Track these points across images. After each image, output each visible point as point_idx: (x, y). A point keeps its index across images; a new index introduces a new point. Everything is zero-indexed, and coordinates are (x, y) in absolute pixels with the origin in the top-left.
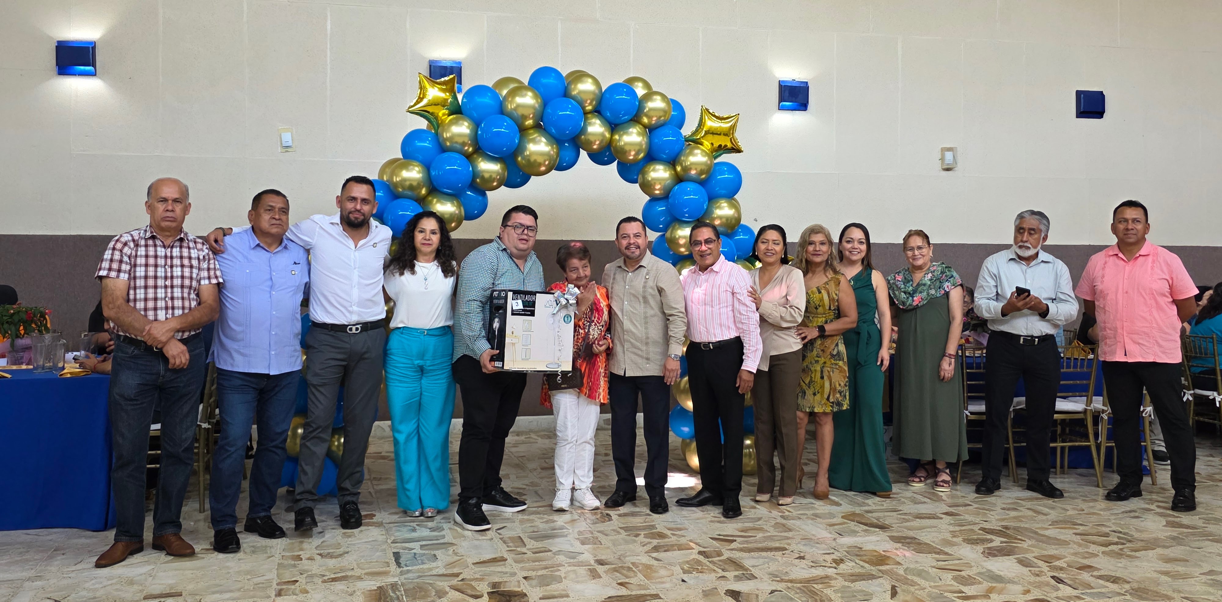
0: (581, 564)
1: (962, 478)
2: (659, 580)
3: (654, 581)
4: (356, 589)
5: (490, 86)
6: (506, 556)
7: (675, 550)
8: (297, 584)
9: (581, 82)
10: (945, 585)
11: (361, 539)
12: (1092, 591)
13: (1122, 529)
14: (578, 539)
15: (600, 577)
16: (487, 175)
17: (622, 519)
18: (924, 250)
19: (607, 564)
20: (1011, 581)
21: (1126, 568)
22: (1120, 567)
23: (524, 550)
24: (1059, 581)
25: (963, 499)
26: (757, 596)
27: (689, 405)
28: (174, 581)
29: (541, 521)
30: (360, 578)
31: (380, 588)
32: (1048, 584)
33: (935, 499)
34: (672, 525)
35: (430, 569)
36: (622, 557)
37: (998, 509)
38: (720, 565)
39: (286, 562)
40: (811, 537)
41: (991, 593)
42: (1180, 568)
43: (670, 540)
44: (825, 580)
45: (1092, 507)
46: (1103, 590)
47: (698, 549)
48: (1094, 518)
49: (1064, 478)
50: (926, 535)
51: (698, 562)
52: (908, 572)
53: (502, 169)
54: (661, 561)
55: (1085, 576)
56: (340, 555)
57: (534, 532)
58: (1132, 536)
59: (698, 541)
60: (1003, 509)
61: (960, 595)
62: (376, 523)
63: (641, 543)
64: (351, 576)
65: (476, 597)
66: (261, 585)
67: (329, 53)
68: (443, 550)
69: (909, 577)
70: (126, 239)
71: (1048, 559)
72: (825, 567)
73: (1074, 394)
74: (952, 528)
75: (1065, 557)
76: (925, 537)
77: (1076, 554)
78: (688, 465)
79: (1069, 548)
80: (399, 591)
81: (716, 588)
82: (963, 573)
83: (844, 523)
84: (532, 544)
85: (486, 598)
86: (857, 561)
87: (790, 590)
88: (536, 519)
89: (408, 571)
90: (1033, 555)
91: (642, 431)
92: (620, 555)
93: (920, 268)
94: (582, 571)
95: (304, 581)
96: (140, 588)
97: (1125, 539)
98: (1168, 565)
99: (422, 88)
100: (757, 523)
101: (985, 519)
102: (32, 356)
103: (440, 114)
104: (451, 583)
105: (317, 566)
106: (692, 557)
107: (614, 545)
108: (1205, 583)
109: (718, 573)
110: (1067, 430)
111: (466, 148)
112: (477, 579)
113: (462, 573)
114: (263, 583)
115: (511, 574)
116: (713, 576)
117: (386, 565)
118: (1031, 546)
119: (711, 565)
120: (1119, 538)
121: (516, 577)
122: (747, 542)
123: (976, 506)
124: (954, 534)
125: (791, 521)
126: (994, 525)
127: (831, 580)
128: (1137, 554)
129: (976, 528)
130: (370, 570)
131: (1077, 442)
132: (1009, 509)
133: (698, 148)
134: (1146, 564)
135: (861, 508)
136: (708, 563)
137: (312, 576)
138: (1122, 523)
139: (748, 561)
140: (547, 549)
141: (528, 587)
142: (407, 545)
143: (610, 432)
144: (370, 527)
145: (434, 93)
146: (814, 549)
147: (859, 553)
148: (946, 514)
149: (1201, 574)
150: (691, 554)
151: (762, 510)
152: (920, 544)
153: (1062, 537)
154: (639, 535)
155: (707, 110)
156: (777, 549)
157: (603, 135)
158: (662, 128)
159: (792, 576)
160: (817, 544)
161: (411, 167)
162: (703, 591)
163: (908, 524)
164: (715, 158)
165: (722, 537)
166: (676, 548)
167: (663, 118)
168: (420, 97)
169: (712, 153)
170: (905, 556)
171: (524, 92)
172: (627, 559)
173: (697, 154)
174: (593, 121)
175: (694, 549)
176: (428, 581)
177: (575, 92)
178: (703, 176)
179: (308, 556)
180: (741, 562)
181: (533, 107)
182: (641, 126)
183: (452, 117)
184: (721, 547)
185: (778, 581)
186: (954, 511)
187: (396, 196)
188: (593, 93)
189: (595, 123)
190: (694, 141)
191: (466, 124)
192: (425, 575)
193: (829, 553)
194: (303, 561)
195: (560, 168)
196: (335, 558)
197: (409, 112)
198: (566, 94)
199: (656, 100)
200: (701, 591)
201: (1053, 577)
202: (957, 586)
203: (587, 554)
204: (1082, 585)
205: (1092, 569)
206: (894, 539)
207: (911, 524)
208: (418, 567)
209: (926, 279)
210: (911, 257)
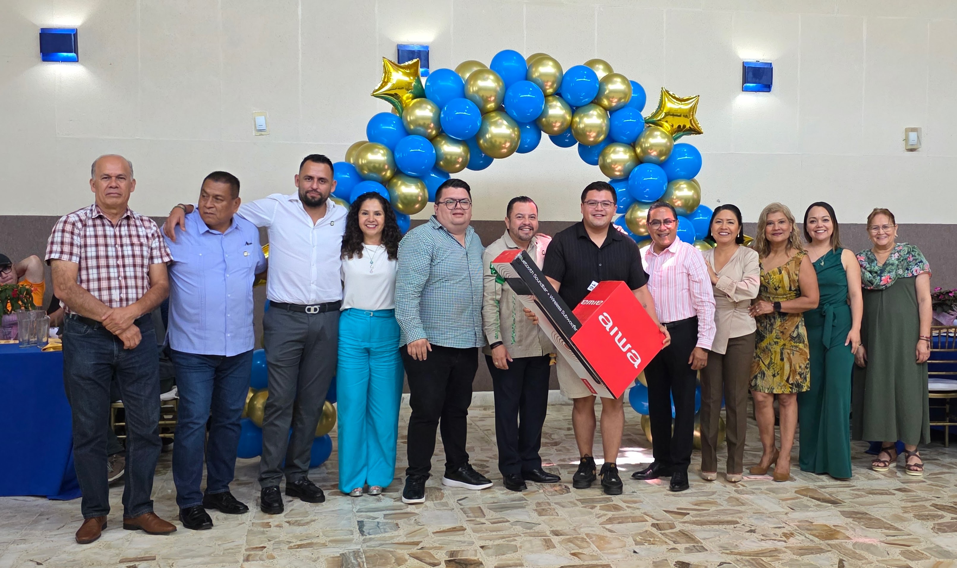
0: (537, 534)
2: (612, 551)
3: (606, 552)
4: (320, 555)
5: (453, 70)
6: (465, 525)
7: (629, 522)
8: (265, 550)
9: (542, 65)
10: (892, 559)
11: (328, 508)
15: (555, 547)
16: (448, 157)
18: (889, 229)
19: (561, 535)
23: (483, 520)
28: (149, 546)
30: (324, 545)
31: (343, 555)
35: (392, 538)
36: (578, 530)
37: (952, 485)
38: (672, 538)
39: (255, 529)
40: (762, 510)
43: (625, 512)
44: (773, 553)
47: (651, 521)
50: (878, 511)
51: (652, 535)
52: (856, 546)
53: (465, 151)
54: (615, 532)
56: (307, 523)
57: (494, 502)
59: (652, 513)
63: (596, 515)
64: (316, 543)
65: (434, 565)
66: (230, 551)
67: (300, 40)
68: (406, 519)
70: (73, 219)
74: (903, 504)
76: (875, 512)
78: (642, 438)
81: (666, 560)
82: (911, 548)
83: (797, 497)
84: (491, 514)
85: (443, 566)
86: (807, 535)
87: (738, 562)
89: (371, 539)
92: (576, 526)
93: (884, 247)
94: (538, 542)
95: (271, 548)
96: (117, 552)
99: (386, 72)
100: (711, 496)
101: (937, 496)
102: (19, 332)
103: (404, 98)
104: (410, 552)
105: (286, 532)
106: (645, 529)
107: (570, 516)
109: (669, 544)
111: (430, 131)
112: (436, 547)
113: (421, 542)
114: (232, 549)
115: (469, 543)
116: (665, 547)
117: (350, 533)
119: (663, 537)
121: (474, 546)
122: (700, 515)
123: (929, 482)
124: (905, 510)
125: (744, 496)
126: (946, 501)
127: (780, 552)
129: (928, 504)
130: (334, 538)
133: (658, 130)
135: (813, 484)
136: (660, 535)
137: (279, 543)
139: (699, 533)
140: (505, 520)
141: (484, 556)
142: (371, 514)
145: (399, 77)
146: (765, 523)
147: (809, 528)
148: (899, 490)
150: (644, 525)
152: (871, 519)
154: (595, 506)
155: (668, 92)
156: (729, 523)
157: (563, 117)
158: (623, 109)
159: (742, 549)
160: (769, 517)
161: (377, 150)
162: (654, 562)
163: (860, 499)
164: (675, 140)
165: (676, 510)
166: (630, 520)
167: (623, 100)
168: (384, 82)
169: (672, 134)
170: (855, 530)
171: (486, 76)
172: (582, 530)
173: (657, 136)
174: (554, 103)
175: (647, 521)
176: (389, 549)
177: (536, 75)
178: (663, 158)
179: (276, 523)
180: (693, 534)
181: (495, 90)
182: (601, 108)
183: (415, 100)
184: (674, 520)
185: (727, 554)
186: (907, 487)
187: (362, 178)
188: (554, 75)
189: (556, 106)
190: (654, 123)
191: (429, 107)
192: (386, 544)
193: (780, 528)
194: (271, 529)
195: (522, 150)
196: (302, 526)
197: (373, 95)
198: (527, 77)
199: (616, 82)
200: (652, 562)
202: (904, 561)
203: (544, 524)
206: (846, 513)
207: (863, 499)
208: (381, 534)
209: (893, 259)
210: (875, 236)
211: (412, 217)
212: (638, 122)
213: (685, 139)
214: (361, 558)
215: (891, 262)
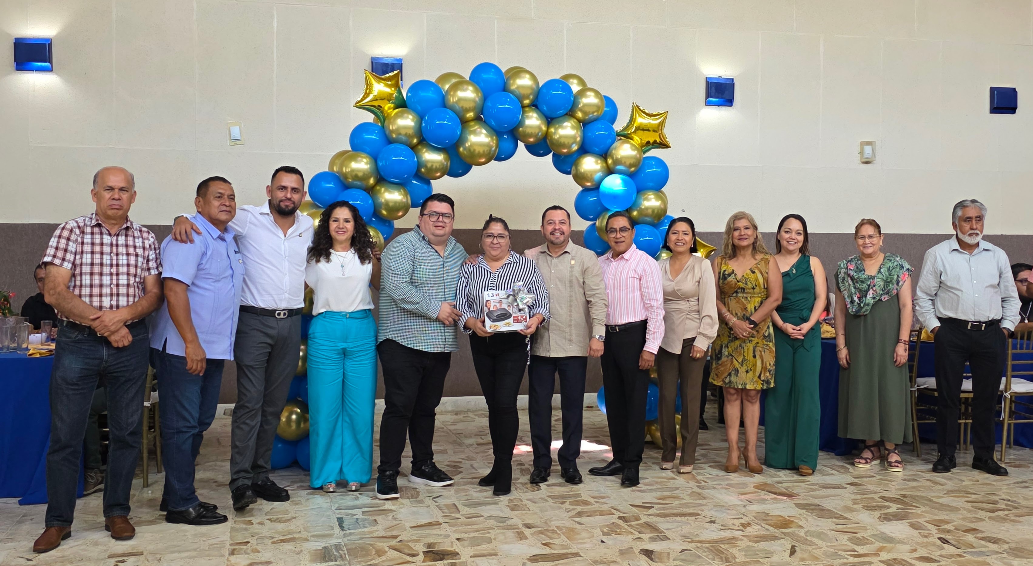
0: (509, 527)
2: (582, 540)
3: (576, 541)
4: (303, 549)
5: (433, 81)
6: (441, 520)
7: (597, 515)
8: (249, 545)
10: (839, 544)
11: (308, 506)
12: (973, 550)
13: (1011, 497)
14: (508, 506)
15: (527, 539)
16: (431, 166)
17: (550, 489)
18: (875, 239)
19: (533, 527)
20: (901, 542)
21: (1009, 531)
22: (1003, 530)
23: (458, 516)
24: (945, 541)
26: (668, 554)
28: (136, 543)
29: (475, 490)
30: (306, 540)
31: (325, 548)
32: (934, 544)
34: (596, 494)
35: (371, 532)
36: (548, 522)
38: (637, 529)
39: (238, 526)
40: (722, 504)
41: (880, 552)
43: (593, 506)
44: (731, 540)
46: (983, 549)
47: (618, 514)
50: (829, 503)
51: (618, 526)
52: (808, 534)
53: (446, 159)
54: (583, 525)
55: (970, 538)
56: (288, 520)
57: (468, 500)
58: (1019, 503)
59: (620, 508)
60: (905, 480)
61: (853, 553)
63: (566, 509)
64: (299, 538)
65: (413, 555)
66: (215, 546)
68: (383, 516)
69: (809, 538)
71: (937, 524)
72: (733, 529)
74: (853, 497)
75: (955, 521)
76: (827, 504)
77: (965, 518)
79: (959, 513)
81: (632, 548)
82: (858, 535)
83: (755, 492)
84: (465, 510)
85: (424, 556)
87: (699, 549)
88: (470, 489)
89: (351, 534)
90: (925, 519)
92: (548, 519)
93: (869, 256)
94: (511, 533)
95: (255, 542)
96: (103, 548)
97: (1012, 505)
99: (368, 84)
100: (674, 491)
101: (885, 489)
104: (390, 544)
105: (268, 529)
106: (612, 521)
107: (541, 511)
109: (635, 535)
112: (414, 540)
113: (400, 535)
114: (217, 544)
115: (445, 536)
116: (630, 537)
117: (330, 528)
118: (924, 511)
119: (629, 529)
120: (1006, 505)
121: (450, 538)
122: (664, 509)
123: (879, 477)
124: (855, 502)
125: (707, 490)
126: (894, 494)
127: (737, 541)
128: (1020, 519)
129: (876, 496)
130: (315, 533)
132: (909, 480)
133: (629, 142)
134: (1027, 527)
135: (773, 479)
136: (626, 527)
137: (262, 538)
139: (663, 525)
140: (479, 515)
141: (459, 546)
142: (350, 511)
144: (315, 496)
145: (379, 88)
146: (725, 514)
147: (765, 518)
148: (851, 484)
150: (611, 518)
151: (681, 481)
152: (822, 510)
153: (954, 504)
154: (565, 502)
156: (691, 515)
157: (539, 128)
158: (595, 122)
159: (702, 538)
160: (729, 509)
161: (360, 158)
162: (620, 550)
163: (814, 492)
164: (644, 153)
165: (641, 504)
166: (598, 513)
167: (595, 114)
168: (366, 93)
169: (642, 148)
170: (807, 520)
171: (465, 87)
172: (553, 523)
173: (627, 147)
174: (531, 114)
175: (614, 514)
176: (369, 542)
177: (513, 88)
178: (633, 169)
179: (258, 521)
180: (657, 525)
181: (474, 101)
182: (575, 120)
183: (397, 110)
184: (639, 513)
185: (689, 542)
186: (858, 482)
187: (346, 187)
188: (531, 88)
189: (532, 117)
190: (625, 136)
191: (411, 117)
192: (366, 538)
193: (738, 518)
194: (253, 526)
195: (499, 159)
196: (283, 522)
197: (356, 107)
198: (505, 88)
199: (590, 96)
200: (618, 550)
201: (939, 539)
202: (851, 546)
203: (517, 519)
204: (965, 545)
205: (976, 532)
206: (800, 506)
207: (817, 493)
208: (360, 530)
212: (610, 134)
213: (654, 153)
214: (342, 550)
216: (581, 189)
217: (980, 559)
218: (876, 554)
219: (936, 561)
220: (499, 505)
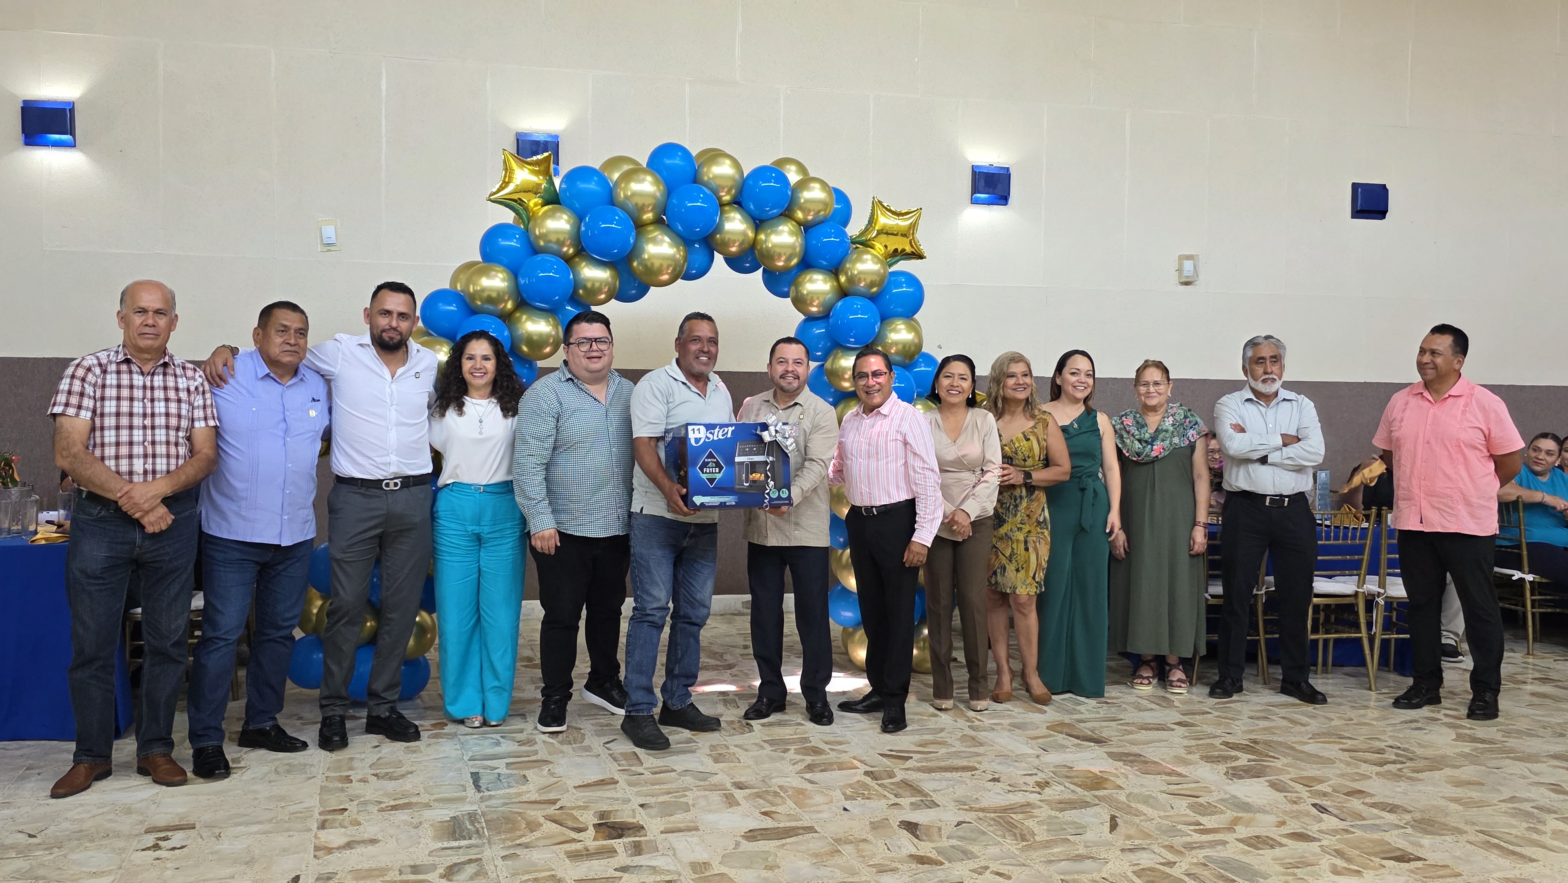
0: (713, 788)
1: (1199, 679)
2: (814, 808)
3: (808, 810)
4: (422, 820)
5: (597, 168)
6: (616, 777)
7: (835, 770)
8: (346, 813)
9: (717, 164)
10: (1177, 815)
11: (429, 755)
12: (1364, 822)
13: (1401, 744)
14: (710, 755)
15: (738, 804)
16: (589, 285)
17: (767, 731)
18: (1161, 387)
19: (747, 788)
20: (1260, 811)
21: (1406, 794)
22: (1398, 793)
23: (640, 769)
24: (1323, 809)
25: (1200, 705)
26: (940, 829)
27: (851, 582)
28: (185, 810)
30: (427, 806)
31: (454, 819)
32: (1308, 814)
33: (1164, 704)
34: (830, 738)
35: (519, 794)
36: (766, 780)
37: (1245, 718)
38: (892, 790)
39: (331, 785)
40: (1008, 753)
41: (1235, 826)
42: (1475, 794)
43: (828, 756)
44: (1025, 808)
45: (1363, 716)
46: (1378, 822)
47: (864, 768)
48: (1364, 730)
49: (1328, 679)
50: (1154, 753)
51: (865, 786)
52: (1131, 799)
53: (612, 277)
54: (816, 784)
55: (1356, 804)
56: (403, 776)
58: (1413, 752)
59: (864, 758)
60: (1251, 718)
61: (1197, 827)
62: (449, 735)
63: (791, 760)
64: (417, 803)
65: (580, 830)
66: (298, 815)
67: (383, 121)
68: (536, 770)
69: (1133, 805)
70: (90, 362)
71: (1307, 782)
72: (1026, 791)
73: (1343, 572)
74: (1186, 742)
75: (1329, 779)
76: (1151, 753)
77: (1343, 775)
78: (850, 661)
79: (1334, 768)
80: (479, 822)
81: (887, 819)
82: (1200, 800)
83: (1050, 736)
84: (650, 762)
85: (591, 832)
86: (1067, 785)
87: (981, 822)
89: (490, 797)
90: (1289, 776)
91: (793, 616)
92: (764, 777)
93: (1153, 409)
94: (716, 797)
95: (355, 810)
96: (141, 818)
97: (1405, 756)
98: (1459, 790)
99: (507, 169)
100: (939, 735)
101: (1227, 732)
103: (531, 204)
104: (545, 813)
105: (373, 790)
106: (856, 779)
107: (756, 763)
108: (1506, 813)
109: (890, 800)
110: (1333, 617)
111: (565, 249)
112: (580, 806)
113: (560, 800)
114: (301, 812)
115: (624, 801)
116: (884, 801)
117: (461, 788)
118: (1287, 765)
119: (880, 789)
120: (1397, 755)
121: (630, 804)
122: (927, 760)
123: (1217, 714)
124: (1189, 750)
125: (983, 733)
126: (1240, 738)
127: (1033, 808)
128: (1419, 776)
129: (1217, 742)
130: (441, 796)
131: (1344, 633)
132: (1258, 718)
133: (868, 253)
134: (1432, 788)
135: (1072, 716)
136: (877, 787)
137: (365, 803)
138: (1401, 736)
139: (928, 783)
140: (670, 769)
141: (644, 816)
142: (489, 763)
143: (749, 617)
144: (440, 740)
145: (523, 175)
146: (1011, 769)
147: (1068, 774)
148: (1179, 724)
149: (1500, 801)
150: (855, 775)
152: (1146, 762)
153: (1326, 754)
154: (789, 750)
155: (880, 202)
156: (965, 769)
157: (744, 234)
158: (820, 225)
159: (986, 804)
160: (1017, 762)
161: (494, 273)
162: (871, 824)
163: (1130, 737)
164: (890, 267)
165: (893, 754)
166: (835, 766)
167: (822, 213)
168: (504, 182)
169: (886, 259)
170: (1127, 778)
171: (642, 176)
172: (773, 781)
173: (867, 260)
174: (732, 215)
175: (859, 769)
176: (516, 810)
177: (708, 177)
178: (875, 289)
179: (362, 776)
180: (920, 784)
181: (653, 196)
182: (794, 223)
183: (546, 208)
184: (893, 766)
185: (966, 811)
186: (1189, 721)
187: (473, 311)
188: (732, 178)
189: (734, 218)
190: (862, 244)
191: (565, 217)
192: (512, 803)
193: (1031, 775)
194: (353, 784)
195: (688, 277)
196: (395, 780)
197: (490, 200)
198: (696, 179)
199: (814, 188)
200: (868, 824)
201: (1314, 805)
202: (1193, 816)
203: (722, 775)
204: (1351, 815)
205: (1364, 795)
206: (1115, 756)
207: (1135, 736)
208: (503, 791)
209: (1167, 424)
210: (1143, 395)
211: (540, 364)
212: (841, 241)
213: (903, 266)
215: (1164, 428)
216: (802, 317)
217: (1376, 836)
218: (1230, 829)
219: (1314, 839)
220: (697, 755)
